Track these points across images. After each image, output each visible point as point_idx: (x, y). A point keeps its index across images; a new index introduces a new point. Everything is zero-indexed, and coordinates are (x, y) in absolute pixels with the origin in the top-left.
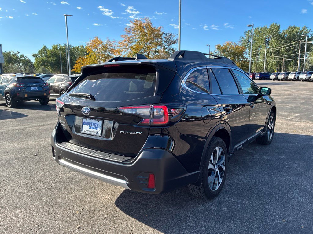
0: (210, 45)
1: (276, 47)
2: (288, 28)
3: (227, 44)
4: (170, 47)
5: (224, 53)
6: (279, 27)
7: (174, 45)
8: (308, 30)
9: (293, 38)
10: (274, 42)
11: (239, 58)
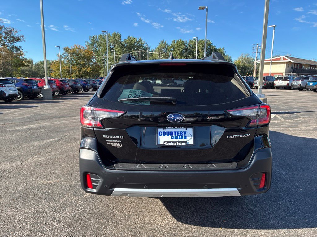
0: (60, 47)
1: (119, 54)
2: (128, 38)
3: (75, 47)
4: (12, 44)
5: (73, 56)
6: (120, 36)
7: (17, 42)
8: (143, 41)
9: (133, 47)
10: (118, 49)
11: (89, 62)
